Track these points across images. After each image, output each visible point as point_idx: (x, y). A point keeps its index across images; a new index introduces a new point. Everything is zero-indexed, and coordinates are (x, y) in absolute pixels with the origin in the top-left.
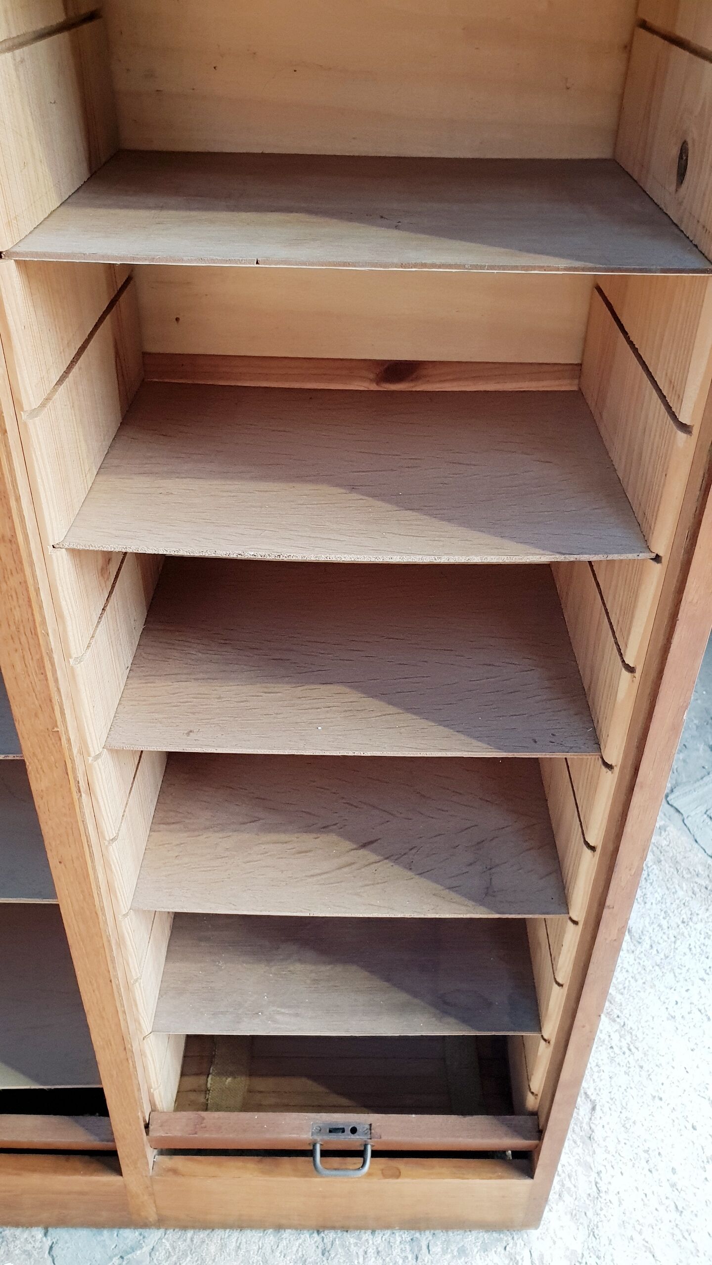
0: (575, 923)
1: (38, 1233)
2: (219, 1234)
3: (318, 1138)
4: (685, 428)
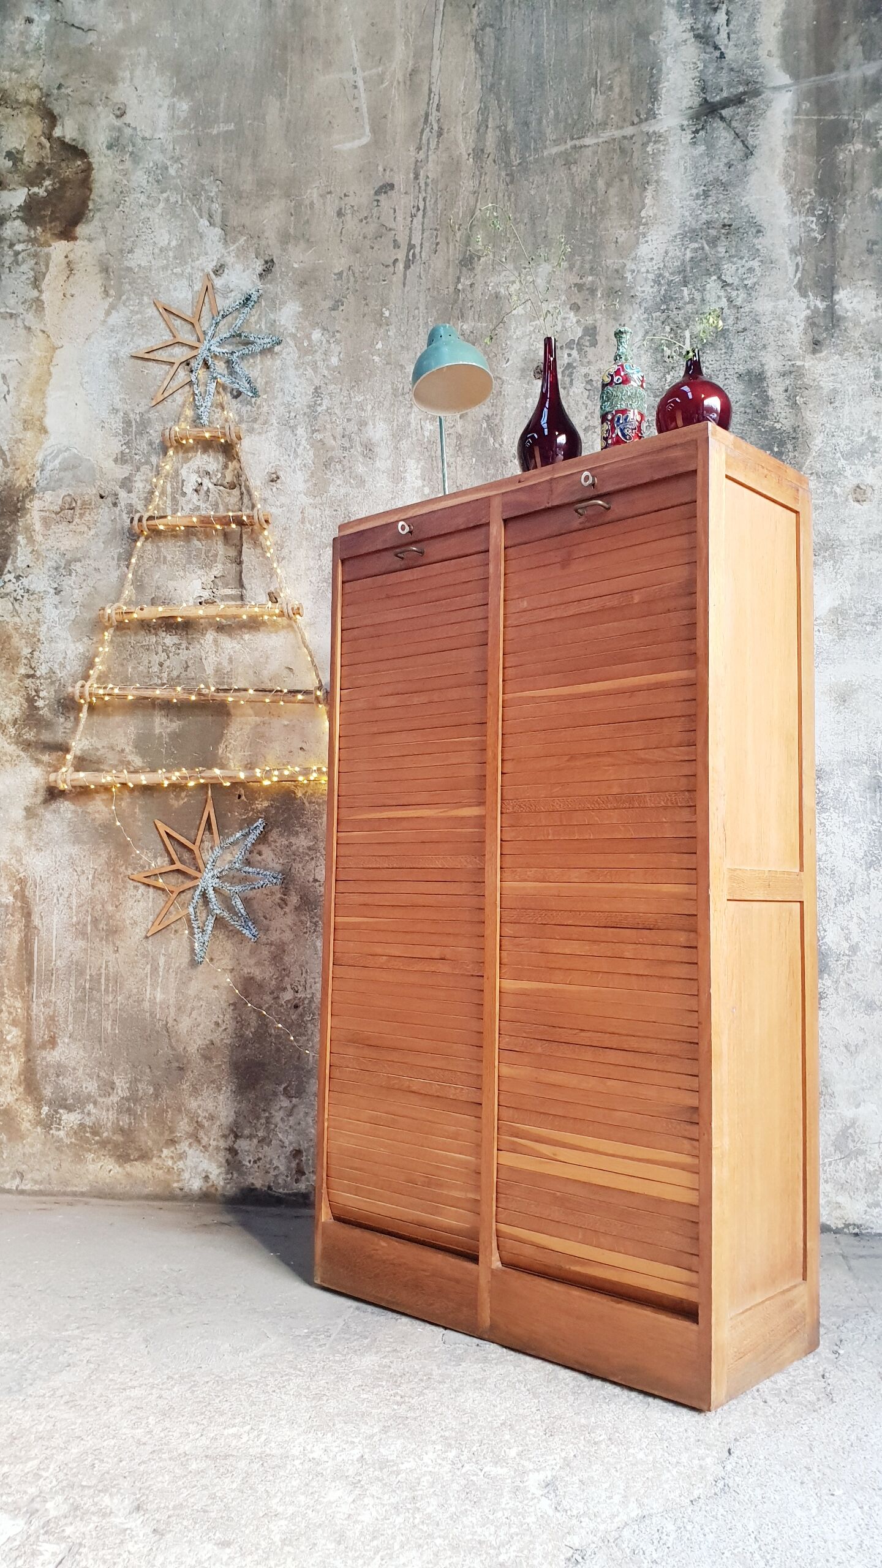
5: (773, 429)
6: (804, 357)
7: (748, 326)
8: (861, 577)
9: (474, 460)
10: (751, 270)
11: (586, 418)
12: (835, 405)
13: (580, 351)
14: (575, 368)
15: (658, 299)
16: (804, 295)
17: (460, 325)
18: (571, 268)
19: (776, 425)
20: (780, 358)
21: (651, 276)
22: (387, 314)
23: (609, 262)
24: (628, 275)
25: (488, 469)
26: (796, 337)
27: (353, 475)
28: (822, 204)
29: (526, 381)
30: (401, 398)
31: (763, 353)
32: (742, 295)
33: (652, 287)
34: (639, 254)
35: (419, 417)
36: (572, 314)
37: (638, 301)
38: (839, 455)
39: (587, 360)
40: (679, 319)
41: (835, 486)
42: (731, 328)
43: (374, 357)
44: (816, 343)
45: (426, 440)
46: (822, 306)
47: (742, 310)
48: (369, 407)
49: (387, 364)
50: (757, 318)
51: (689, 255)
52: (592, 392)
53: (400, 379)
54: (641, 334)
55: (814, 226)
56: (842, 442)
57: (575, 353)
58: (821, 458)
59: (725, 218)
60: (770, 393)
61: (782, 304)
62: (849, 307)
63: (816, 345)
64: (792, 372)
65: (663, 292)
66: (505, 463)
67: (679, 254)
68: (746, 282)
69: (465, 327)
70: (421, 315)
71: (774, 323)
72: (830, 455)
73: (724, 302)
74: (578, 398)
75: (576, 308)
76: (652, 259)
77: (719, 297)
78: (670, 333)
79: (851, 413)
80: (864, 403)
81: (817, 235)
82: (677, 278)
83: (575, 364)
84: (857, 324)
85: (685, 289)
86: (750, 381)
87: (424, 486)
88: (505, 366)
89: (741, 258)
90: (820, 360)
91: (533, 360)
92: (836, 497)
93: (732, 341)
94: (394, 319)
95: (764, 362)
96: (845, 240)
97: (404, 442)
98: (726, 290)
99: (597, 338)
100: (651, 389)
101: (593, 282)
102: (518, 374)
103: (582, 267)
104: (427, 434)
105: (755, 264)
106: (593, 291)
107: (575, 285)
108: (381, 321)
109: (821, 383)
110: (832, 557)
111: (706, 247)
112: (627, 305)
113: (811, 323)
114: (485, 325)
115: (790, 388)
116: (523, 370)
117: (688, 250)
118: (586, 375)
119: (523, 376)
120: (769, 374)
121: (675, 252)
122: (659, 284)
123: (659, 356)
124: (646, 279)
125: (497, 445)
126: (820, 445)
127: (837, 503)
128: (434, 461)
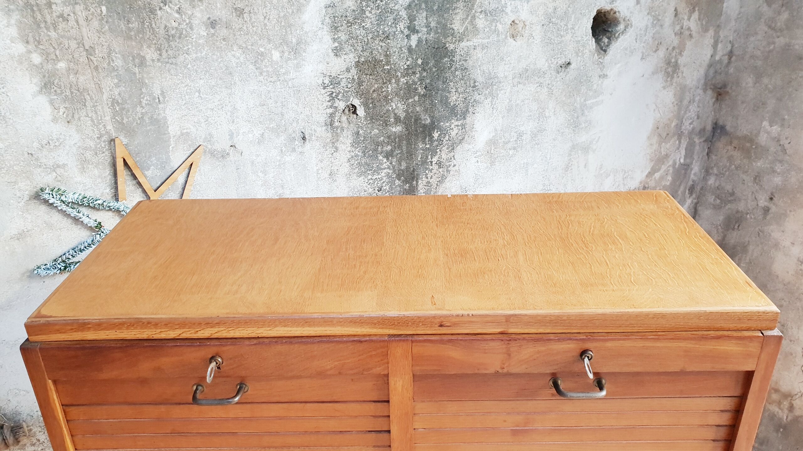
8: (509, 110)
9: (104, 8)
25: (128, 23)
41: (498, 24)
66: (152, 11)
87: (30, 52)
92: (498, 35)
110: (491, 94)
127: (499, 41)
128: (37, 13)
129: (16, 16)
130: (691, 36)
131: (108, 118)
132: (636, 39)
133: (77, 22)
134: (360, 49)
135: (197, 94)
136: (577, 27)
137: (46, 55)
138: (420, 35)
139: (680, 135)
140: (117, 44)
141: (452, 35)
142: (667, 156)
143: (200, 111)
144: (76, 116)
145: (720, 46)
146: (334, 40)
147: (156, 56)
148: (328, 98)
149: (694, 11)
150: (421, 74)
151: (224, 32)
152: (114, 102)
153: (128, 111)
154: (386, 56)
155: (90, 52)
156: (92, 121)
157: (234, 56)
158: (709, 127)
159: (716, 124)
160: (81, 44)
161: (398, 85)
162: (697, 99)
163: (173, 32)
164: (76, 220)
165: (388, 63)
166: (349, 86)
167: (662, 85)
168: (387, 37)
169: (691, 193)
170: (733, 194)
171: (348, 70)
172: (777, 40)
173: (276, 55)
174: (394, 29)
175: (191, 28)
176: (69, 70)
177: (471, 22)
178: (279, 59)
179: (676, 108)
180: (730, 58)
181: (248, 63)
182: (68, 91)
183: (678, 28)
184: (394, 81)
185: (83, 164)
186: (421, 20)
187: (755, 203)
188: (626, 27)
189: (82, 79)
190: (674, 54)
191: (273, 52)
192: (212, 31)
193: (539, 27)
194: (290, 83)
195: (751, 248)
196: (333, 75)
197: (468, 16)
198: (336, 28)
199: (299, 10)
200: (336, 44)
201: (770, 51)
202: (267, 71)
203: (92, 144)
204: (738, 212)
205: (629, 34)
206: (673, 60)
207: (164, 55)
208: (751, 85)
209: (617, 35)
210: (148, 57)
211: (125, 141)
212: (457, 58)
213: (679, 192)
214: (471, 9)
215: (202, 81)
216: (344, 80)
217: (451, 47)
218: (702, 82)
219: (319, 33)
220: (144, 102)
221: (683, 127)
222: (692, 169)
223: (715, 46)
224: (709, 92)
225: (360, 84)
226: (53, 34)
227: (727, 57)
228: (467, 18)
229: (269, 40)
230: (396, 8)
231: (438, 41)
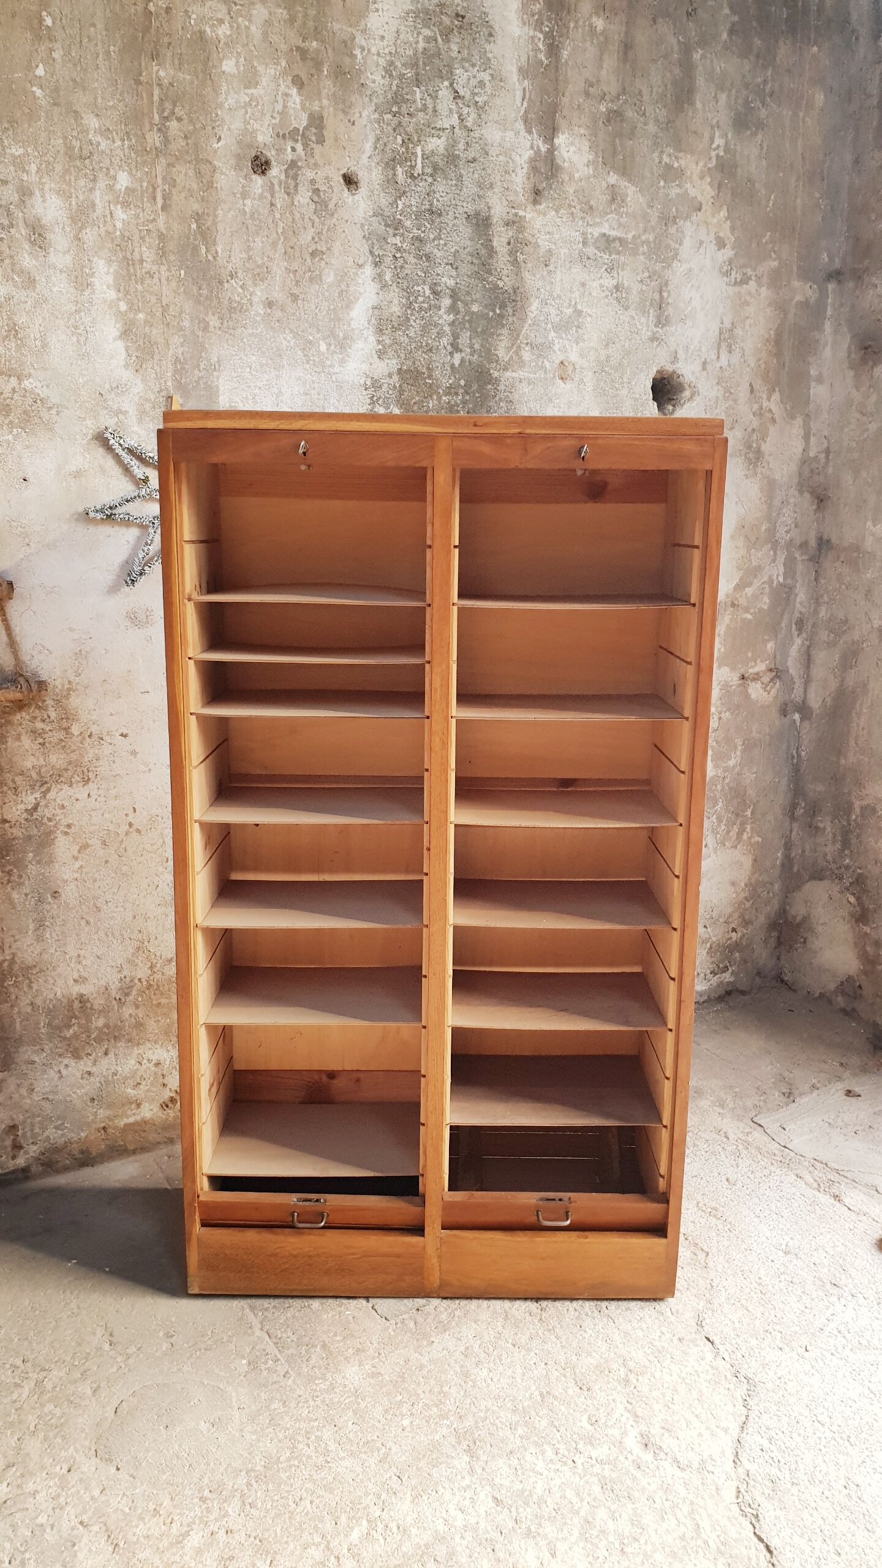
0: (671, 1030)
1: (363, 1302)
2: (475, 1302)
3: (541, 1203)
4: (683, 772)
5: (496, 287)
6: (526, 207)
7: (478, 156)
9: (183, 272)
10: (482, 84)
11: (313, 239)
12: (550, 268)
13: (305, 146)
14: (300, 168)
15: (389, 96)
16: (530, 132)
17: (155, 68)
18: (292, 20)
19: (499, 282)
20: (505, 203)
21: (382, 62)
22: (49, 21)
23: (336, 26)
24: (357, 52)
25: (200, 289)
26: (520, 180)
27: (17, 268)
28: (549, 20)
29: (243, 174)
30: (78, 163)
31: (490, 193)
32: (473, 116)
33: (383, 77)
34: (369, 25)
35: (107, 198)
36: (294, 91)
37: (369, 92)
38: (550, 326)
39: (313, 161)
40: (410, 129)
41: (545, 361)
42: (462, 155)
43: (34, 89)
44: (537, 192)
45: (118, 233)
46: (544, 148)
47: (472, 133)
48: (33, 168)
49: (55, 104)
50: (486, 148)
51: (421, 45)
52: (319, 207)
53: (75, 133)
54: (371, 139)
55: (540, 45)
56: (553, 311)
57: (299, 147)
58: (535, 327)
59: (458, 5)
60: (495, 244)
61: (510, 134)
62: (566, 155)
63: (537, 194)
64: (514, 222)
65: (394, 88)
66: (221, 282)
67: (411, 39)
68: (477, 99)
69: (162, 73)
70: (99, 37)
71: (501, 158)
72: (543, 325)
73: (455, 120)
74: (303, 210)
75: (298, 82)
76: (383, 37)
77: (451, 110)
78: (402, 145)
79: (562, 280)
80: (574, 270)
81: (543, 58)
82: (409, 73)
83: (300, 164)
84: (571, 177)
85: (417, 90)
86: (477, 225)
87: (119, 299)
88: (216, 146)
89: (473, 65)
90: (539, 213)
91: (250, 146)
92: (545, 372)
93: (462, 172)
94: (59, 34)
95: (490, 205)
96: (566, 72)
97: (88, 230)
98: (457, 103)
99: (325, 134)
100: (382, 215)
101: (317, 51)
102: (232, 161)
103: (304, 24)
104: (119, 225)
105: (485, 76)
106: (318, 64)
107: (298, 48)
108: (40, 34)
109: (539, 240)
111: (439, 39)
112: (357, 96)
113: (534, 169)
114: (188, 77)
115: (512, 241)
116: (239, 157)
117: (421, 37)
118: (313, 182)
119: (238, 167)
120: (495, 221)
121: (407, 36)
122: (391, 76)
123: (391, 173)
124: (377, 65)
125: (210, 258)
126: (535, 313)
127: (546, 379)
128: (131, 266)
129: (114, 267)
130: (774, 420)
131: (169, 374)
132: (706, 410)
133: (160, 280)
134: (403, 356)
135: (248, 369)
136: (634, 383)
137: (131, 305)
138: (463, 354)
139: (775, 545)
140: (188, 306)
141: (497, 361)
142: (759, 568)
143: (249, 387)
144: (144, 366)
145: (813, 439)
146: (379, 342)
147: (218, 324)
148: (369, 401)
149: (774, 391)
150: (463, 396)
151: (278, 314)
152: (177, 360)
153: (187, 372)
154: (428, 369)
155: (165, 309)
156: (156, 374)
157: (285, 339)
158: (813, 543)
159: (821, 539)
160: (159, 300)
161: (440, 402)
162: (792, 500)
163: (235, 305)
164: (127, 470)
165: (430, 377)
166: (390, 392)
167: (743, 473)
168: (431, 350)
169: (800, 630)
170: (846, 621)
171: (390, 375)
172: (870, 426)
173: (323, 347)
174: (438, 344)
175: (251, 304)
176: (146, 321)
177: (517, 353)
178: (325, 351)
179: (765, 507)
180: (827, 458)
181: (297, 349)
182: (142, 341)
183: (756, 407)
184: (435, 397)
185: (142, 413)
186: (464, 339)
187: (869, 626)
188: (693, 395)
189: (155, 331)
190: (755, 438)
191: (321, 342)
192: (269, 311)
193: (590, 373)
194: (334, 377)
195: (871, 686)
196: (376, 377)
197: (513, 345)
198: (381, 330)
199: (348, 306)
200: (380, 347)
201: (864, 440)
202: (314, 360)
203: (152, 397)
204: (853, 643)
205: (695, 402)
206: (754, 445)
207: (225, 323)
208: (851, 482)
209: (682, 402)
210: (211, 323)
211: (181, 401)
212: (502, 387)
213: (783, 625)
214: (517, 338)
215: (254, 358)
216: (386, 385)
217: (496, 374)
218: (796, 481)
219: (365, 332)
220: (202, 366)
221: (778, 535)
222: (796, 595)
223: (807, 437)
224: (807, 495)
225: (401, 392)
226: (139, 287)
227: (823, 455)
228: (512, 347)
229: (319, 331)
230: (440, 322)
231: (481, 366)
